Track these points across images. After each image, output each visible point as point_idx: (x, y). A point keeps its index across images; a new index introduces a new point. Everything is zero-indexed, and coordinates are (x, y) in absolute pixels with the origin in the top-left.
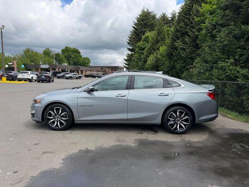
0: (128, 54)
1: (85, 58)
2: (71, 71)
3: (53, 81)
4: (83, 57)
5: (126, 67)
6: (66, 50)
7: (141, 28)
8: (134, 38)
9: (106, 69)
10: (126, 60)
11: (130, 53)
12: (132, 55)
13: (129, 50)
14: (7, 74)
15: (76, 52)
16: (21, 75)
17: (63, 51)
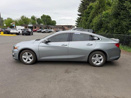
0: (78, 18)
1: (53, 21)
2: (45, 28)
3: (32, 34)
4: (52, 20)
5: (76, 26)
6: (43, 17)
7: (86, 2)
8: (82, 8)
9: (65, 27)
10: (77, 21)
11: (79, 17)
12: (80, 18)
13: (79, 15)
14: (4, 30)
15: (49, 17)
16: (12, 30)
17: (42, 17)
